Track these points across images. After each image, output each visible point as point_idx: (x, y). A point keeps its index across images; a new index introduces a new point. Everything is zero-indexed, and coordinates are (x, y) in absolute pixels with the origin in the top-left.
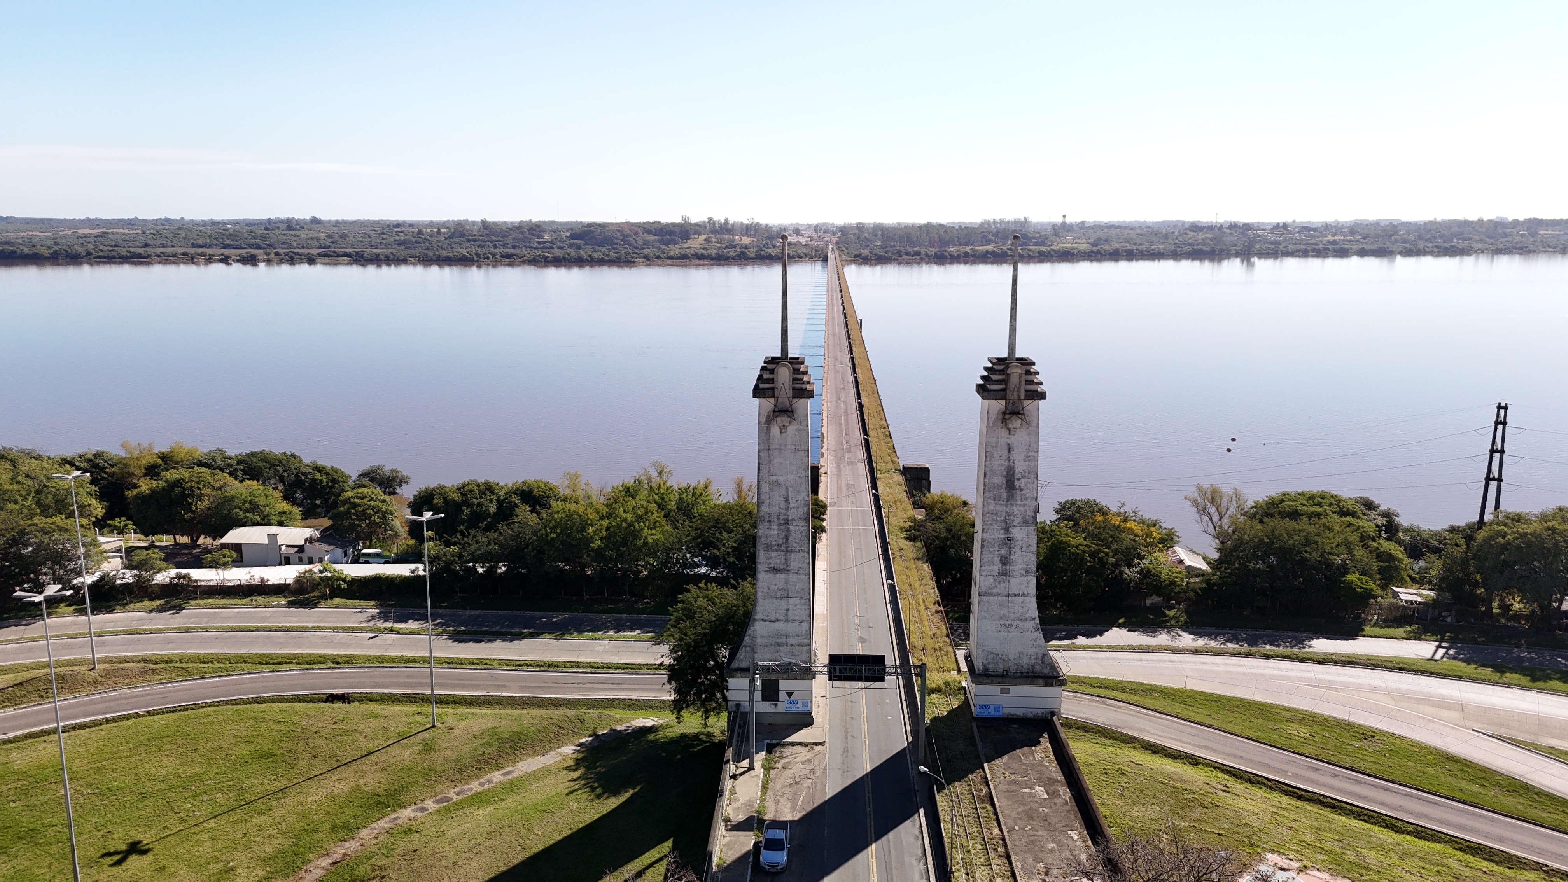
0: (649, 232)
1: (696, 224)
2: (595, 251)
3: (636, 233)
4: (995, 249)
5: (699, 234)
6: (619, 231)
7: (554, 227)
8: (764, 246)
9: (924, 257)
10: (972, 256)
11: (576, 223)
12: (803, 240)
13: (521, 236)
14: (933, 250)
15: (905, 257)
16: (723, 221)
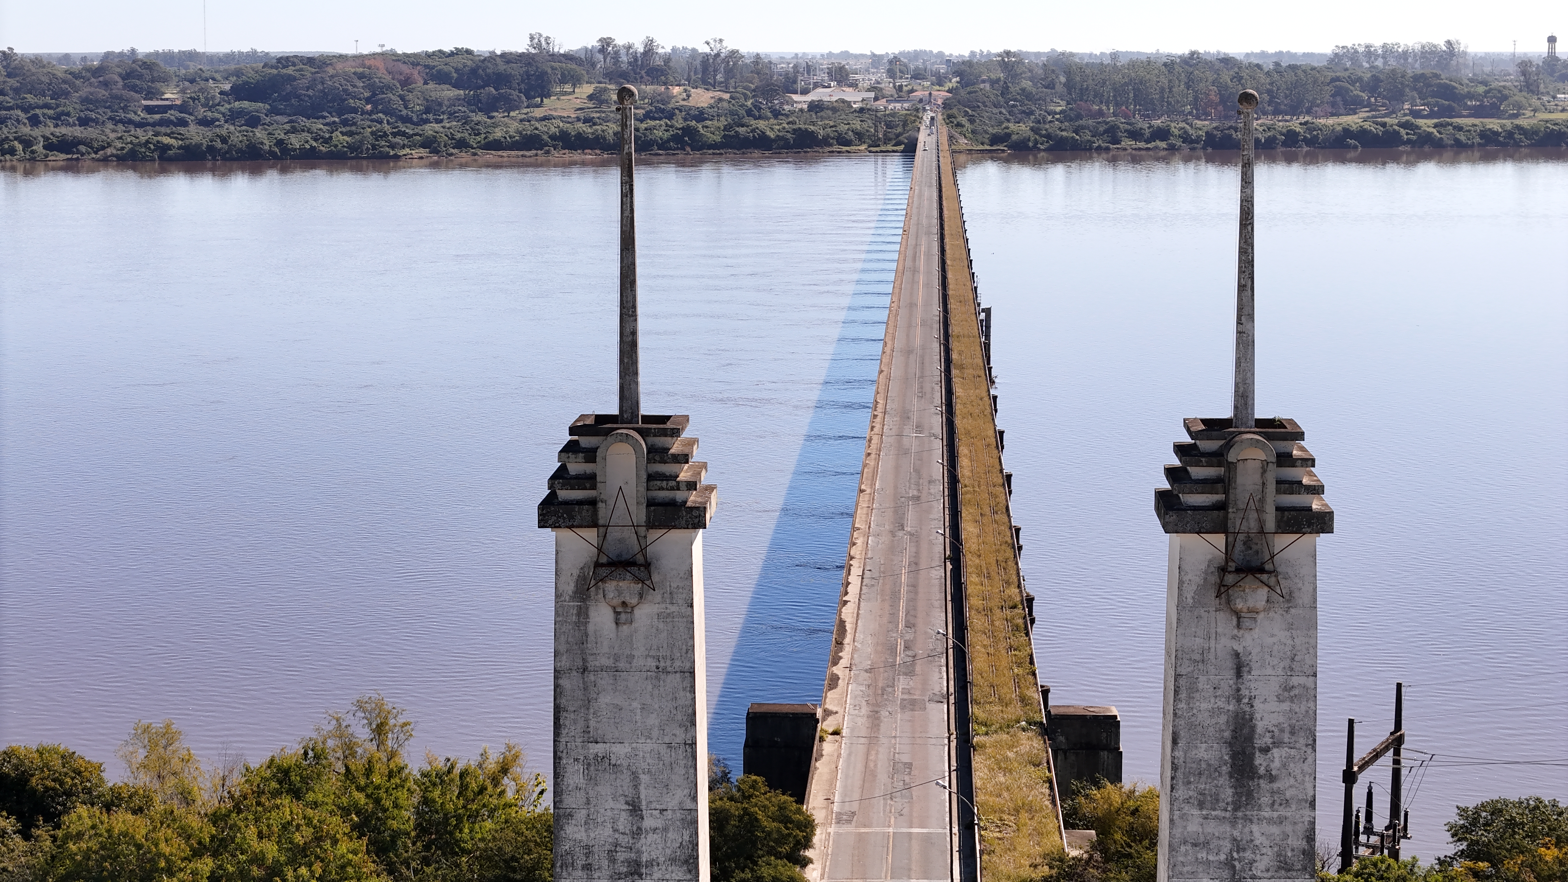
0: (441, 78)
1: (568, 57)
2: (294, 130)
3: (406, 82)
4: (1367, 125)
5: (576, 81)
6: (361, 76)
7: (193, 67)
8: (749, 113)
9: (1179, 143)
10: (1306, 141)
11: (253, 55)
12: (854, 97)
13: (102, 93)
14: (1204, 125)
15: (1127, 143)
16: (641, 49)
